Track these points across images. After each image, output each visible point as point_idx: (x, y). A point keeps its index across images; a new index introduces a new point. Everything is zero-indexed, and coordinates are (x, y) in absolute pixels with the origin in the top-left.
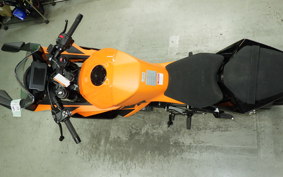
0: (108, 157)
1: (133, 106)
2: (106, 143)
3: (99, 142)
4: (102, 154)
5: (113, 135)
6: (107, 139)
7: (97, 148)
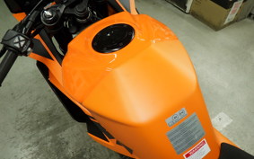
0: (35, 149)
1: (111, 137)
2: (52, 133)
3: (48, 124)
4: (34, 139)
5: (66, 135)
6: (57, 131)
7: (39, 127)
